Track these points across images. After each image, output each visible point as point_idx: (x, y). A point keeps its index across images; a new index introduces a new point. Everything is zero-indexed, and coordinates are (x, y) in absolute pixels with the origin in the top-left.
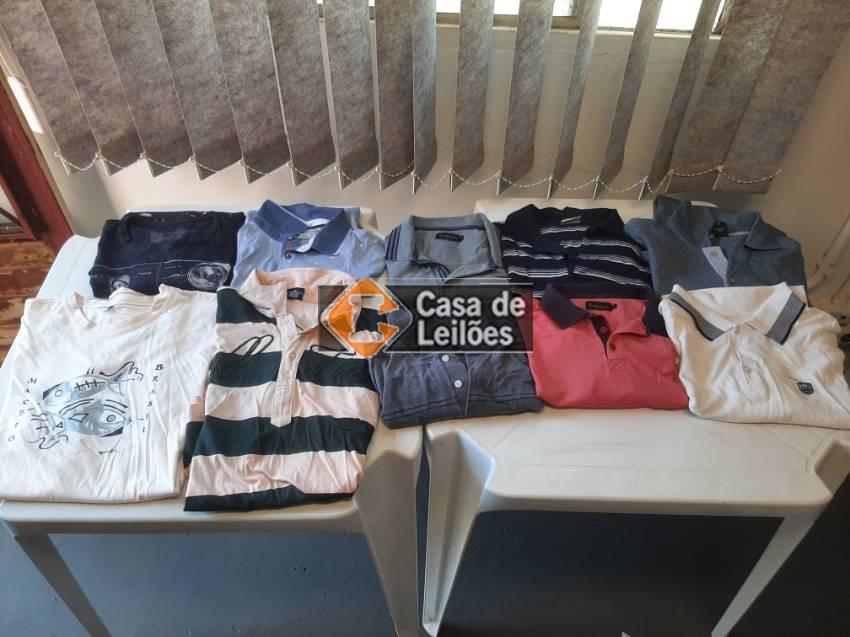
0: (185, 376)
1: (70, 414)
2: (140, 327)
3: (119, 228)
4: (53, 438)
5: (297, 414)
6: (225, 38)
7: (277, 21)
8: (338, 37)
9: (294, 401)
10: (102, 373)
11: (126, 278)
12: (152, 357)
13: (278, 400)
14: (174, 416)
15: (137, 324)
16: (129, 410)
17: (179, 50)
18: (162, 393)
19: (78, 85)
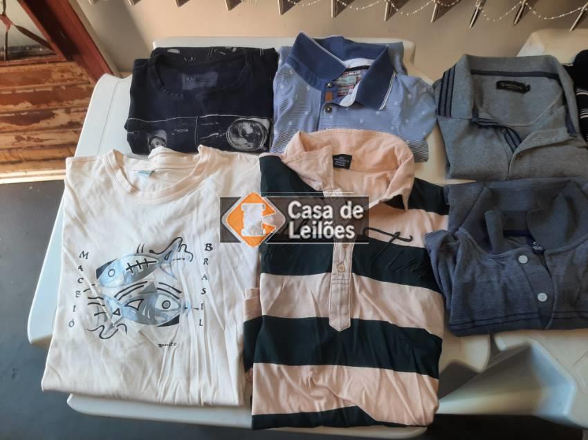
0: (236, 259)
1: (125, 299)
2: (183, 195)
3: (149, 69)
4: (111, 326)
5: (356, 316)
9: (353, 299)
10: (151, 251)
11: (162, 134)
12: (199, 233)
13: (335, 297)
14: (230, 308)
15: (181, 192)
16: (183, 296)
18: (215, 279)
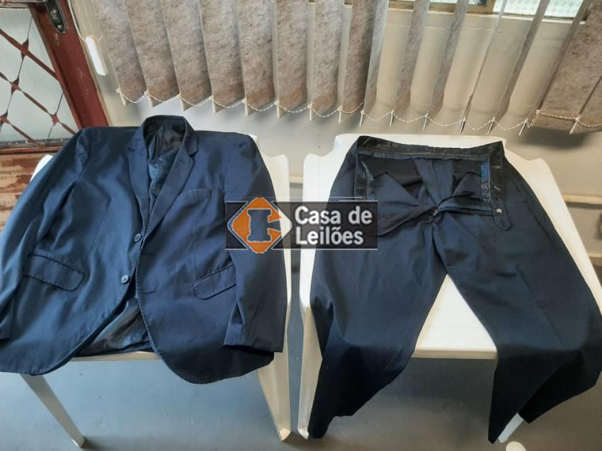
6: (244, 15)
7: (282, 4)
8: (323, 16)
17: (211, 22)
19: (138, 44)
